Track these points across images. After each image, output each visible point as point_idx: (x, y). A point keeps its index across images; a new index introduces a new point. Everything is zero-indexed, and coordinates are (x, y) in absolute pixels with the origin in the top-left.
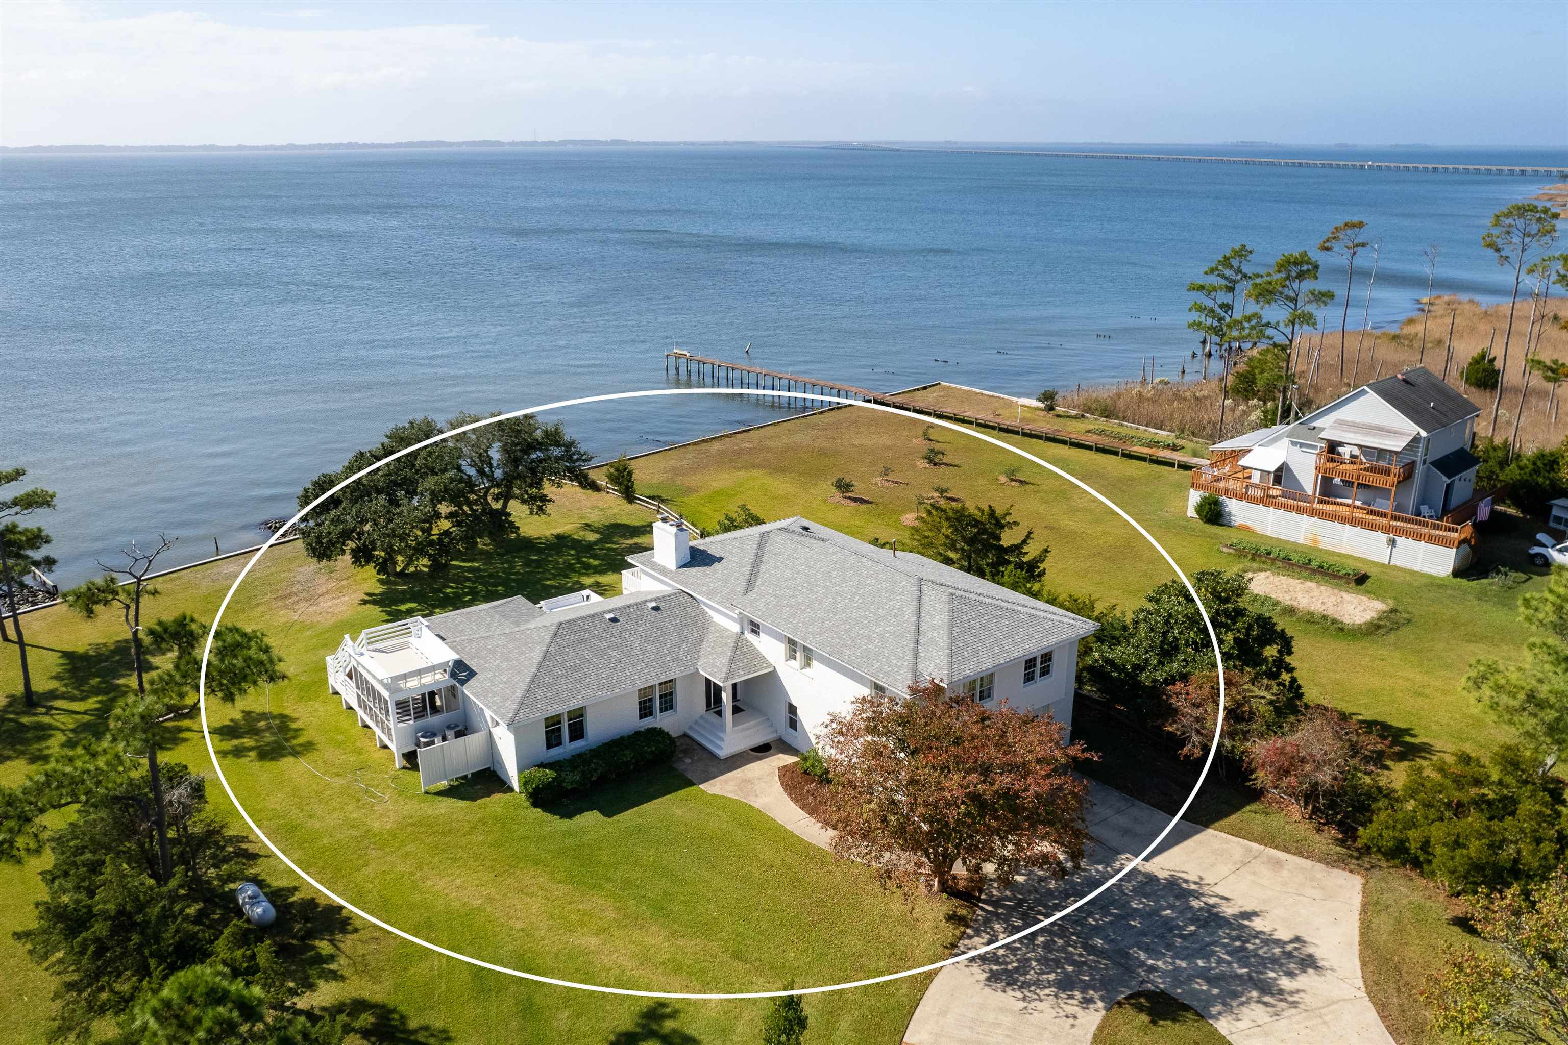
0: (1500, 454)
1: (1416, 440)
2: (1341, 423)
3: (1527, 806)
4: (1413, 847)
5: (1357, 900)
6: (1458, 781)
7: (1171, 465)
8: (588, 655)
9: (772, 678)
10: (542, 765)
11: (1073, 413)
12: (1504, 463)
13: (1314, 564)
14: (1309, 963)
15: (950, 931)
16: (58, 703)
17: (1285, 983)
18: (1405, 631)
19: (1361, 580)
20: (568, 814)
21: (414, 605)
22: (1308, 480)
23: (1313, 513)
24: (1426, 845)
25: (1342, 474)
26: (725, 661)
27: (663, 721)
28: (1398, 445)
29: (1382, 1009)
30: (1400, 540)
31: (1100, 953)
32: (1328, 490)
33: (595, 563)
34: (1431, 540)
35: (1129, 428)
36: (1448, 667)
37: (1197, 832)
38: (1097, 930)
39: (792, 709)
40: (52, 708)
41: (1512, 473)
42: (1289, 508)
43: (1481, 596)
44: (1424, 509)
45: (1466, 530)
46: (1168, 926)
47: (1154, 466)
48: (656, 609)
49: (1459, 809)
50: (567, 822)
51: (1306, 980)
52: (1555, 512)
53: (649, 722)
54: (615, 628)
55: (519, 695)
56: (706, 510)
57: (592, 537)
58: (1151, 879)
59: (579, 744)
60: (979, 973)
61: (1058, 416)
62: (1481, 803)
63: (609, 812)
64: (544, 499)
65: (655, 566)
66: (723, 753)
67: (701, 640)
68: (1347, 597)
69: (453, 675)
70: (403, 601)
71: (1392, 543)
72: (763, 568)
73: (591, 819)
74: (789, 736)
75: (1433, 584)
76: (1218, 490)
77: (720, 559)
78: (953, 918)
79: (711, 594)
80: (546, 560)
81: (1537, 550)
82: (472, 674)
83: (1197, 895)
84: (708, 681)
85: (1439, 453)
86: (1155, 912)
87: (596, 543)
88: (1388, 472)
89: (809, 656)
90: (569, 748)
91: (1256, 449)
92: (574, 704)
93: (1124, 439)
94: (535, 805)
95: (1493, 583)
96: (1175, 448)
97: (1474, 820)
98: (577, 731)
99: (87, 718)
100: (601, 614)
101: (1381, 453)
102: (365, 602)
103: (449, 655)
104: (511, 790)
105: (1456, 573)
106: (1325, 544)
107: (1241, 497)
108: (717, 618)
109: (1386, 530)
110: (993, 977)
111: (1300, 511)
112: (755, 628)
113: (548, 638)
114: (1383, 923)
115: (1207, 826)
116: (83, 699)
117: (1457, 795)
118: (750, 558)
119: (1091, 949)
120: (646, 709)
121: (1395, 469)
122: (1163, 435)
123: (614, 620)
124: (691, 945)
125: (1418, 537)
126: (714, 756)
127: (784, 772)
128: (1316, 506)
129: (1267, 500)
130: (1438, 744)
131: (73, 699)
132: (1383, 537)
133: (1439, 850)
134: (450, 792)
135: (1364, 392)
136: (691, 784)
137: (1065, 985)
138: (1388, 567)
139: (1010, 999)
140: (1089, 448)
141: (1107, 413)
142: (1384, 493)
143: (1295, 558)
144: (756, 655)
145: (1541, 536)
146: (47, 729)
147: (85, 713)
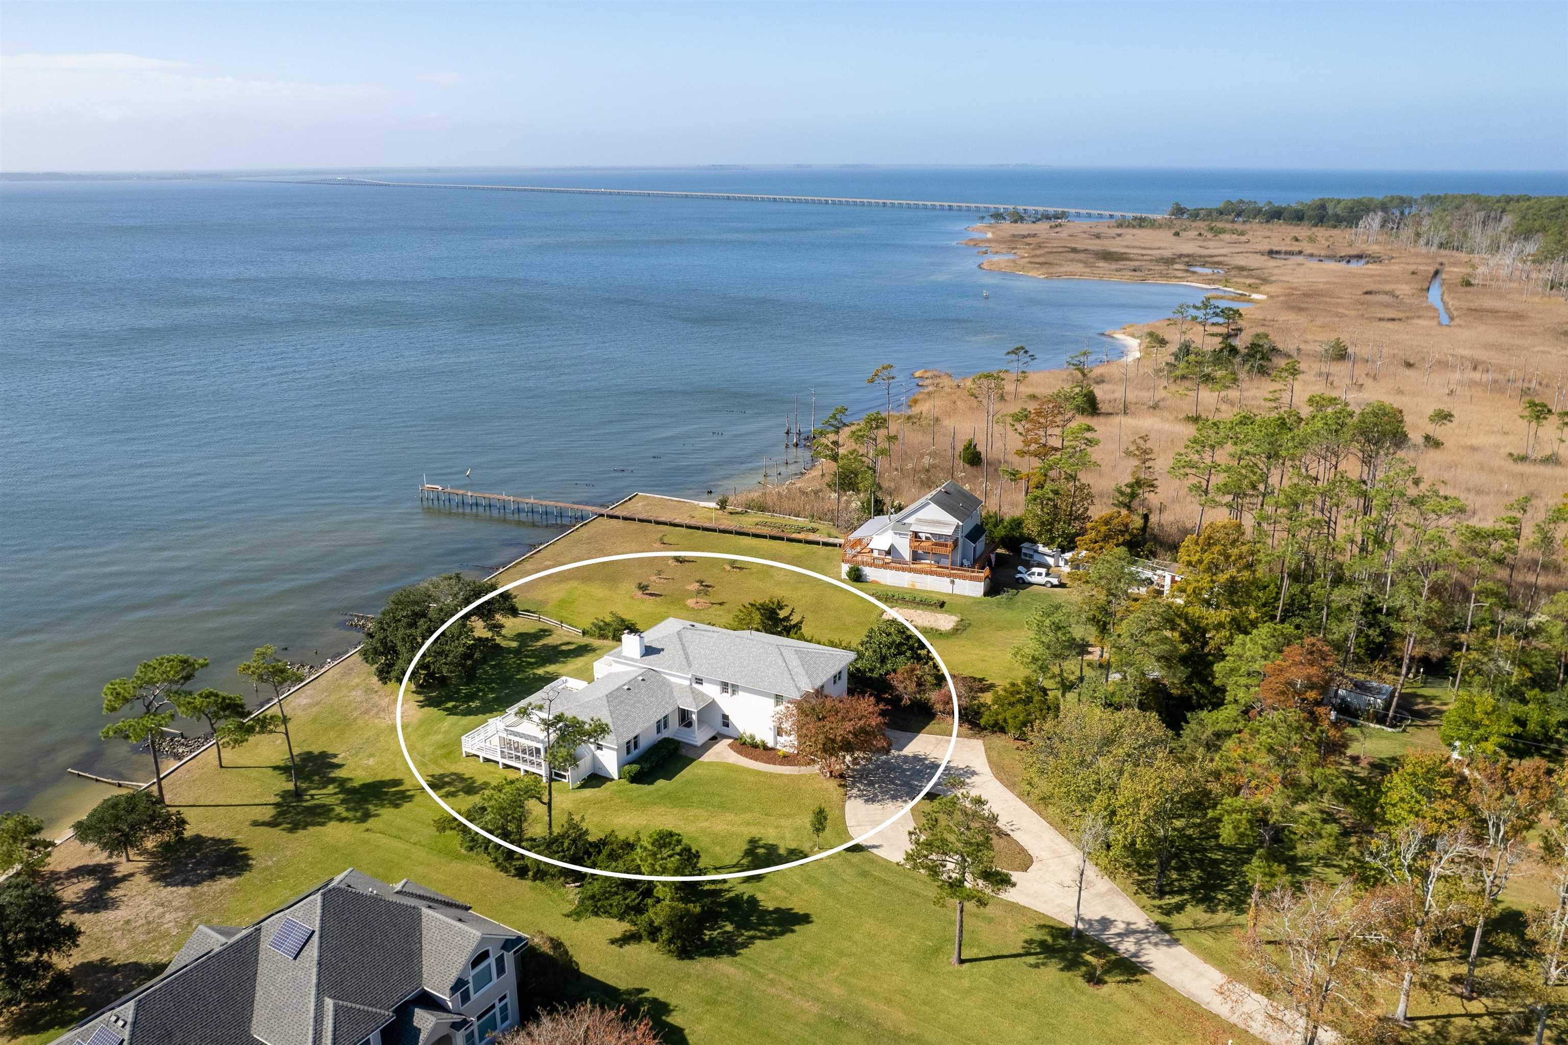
0: (993, 520)
1: (958, 527)
2: (919, 521)
3: (1036, 698)
4: (1001, 722)
5: (983, 748)
6: (1012, 694)
7: (817, 543)
9: (714, 704)
10: (626, 764)
11: (739, 510)
12: (996, 525)
13: (918, 600)
14: (974, 773)
15: (842, 790)
16: (312, 792)
17: (968, 781)
18: (969, 630)
19: (942, 605)
20: (651, 783)
22: (907, 555)
23: (910, 570)
24: (1005, 720)
25: (923, 548)
26: (691, 699)
27: (666, 734)
28: (949, 531)
29: (1001, 781)
30: (957, 581)
32: (916, 557)
33: (533, 660)
34: (972, 579)
35: (780, 519)
36: (993, 645)
37: (916, 736)
38: (895, 778)
39: (725, 717)
40: (312, 796)
41: (1000, 532)
42: (897, 569)
43: (999, 605)
44: (965, 561)
45: (987, 571)
46: (920, 771)
48: (643, 680)
49: (1012, 704)
50: (651, 787)
51: (974, 778)
52: (1024, 551)
53: (662, 736)
54: (631, 693)
58: (906, 757)
59: (640, 751)
60: (860, 802)
61: (731, 514)
62: (1020, 701)
63: (669, 777)
66: (699, 743)
67: (671, 692)
68: (939, 616)
71: (953, 582)
72: (689, 651)
73: (661, 783)
74: (725, 730)
75: (976, 601)
76: (857, 563)
77: (658, 648)
78: (840, 785)
79: (669, 667)
81: (1019, 575)
83: (926, 759)
84: (684, 711)
85: (967, 531)
86: (914, 768)
88: (946, 546)
89: (735, 689)
90: (635, 753)
91: (876, 534)
92: (635, 732)
93: (782, 527)
94: (632, 782)
95: (1002, 597)
96: (814, 531)
97: (1019, 707)
98: (637, 745)
99: (340, 796)
101: (940, 536)
104: (612, 780)
105: (986, 594)
106: (918, 586)
107: (870, 565)
108: (675, 680)
109: (949, 576)
110: (866, 801)
111: (903, 570)
112: (699, 681)
114: (994, 754)
115: (918, 731)
116: (324, 787)
117: (1012, 699)
118: (679, 647)
119: (897, 785)
120: (659, 731)
121: (950, 543)
122: (801, 521)
124: (748, 816)
125: (965, 578)
126: (695, 747)
127: (729, 745)
128: (911, 566)
129: (885, 566)
130: (996, 682)
131: (317, 789)
132: (948, 580)
133: (1010, 721)
135: (928, 504)
136: (694, 760)
137: (894, 798)
138: (952, 595)
139: (876, 806)
140: (765, 537)
141: (762, 509)
142: (946, 557)
143: (907, 597)
144: (703, 695)
145: (1020, 568)
146: (324, 806)
147: (335, 794)
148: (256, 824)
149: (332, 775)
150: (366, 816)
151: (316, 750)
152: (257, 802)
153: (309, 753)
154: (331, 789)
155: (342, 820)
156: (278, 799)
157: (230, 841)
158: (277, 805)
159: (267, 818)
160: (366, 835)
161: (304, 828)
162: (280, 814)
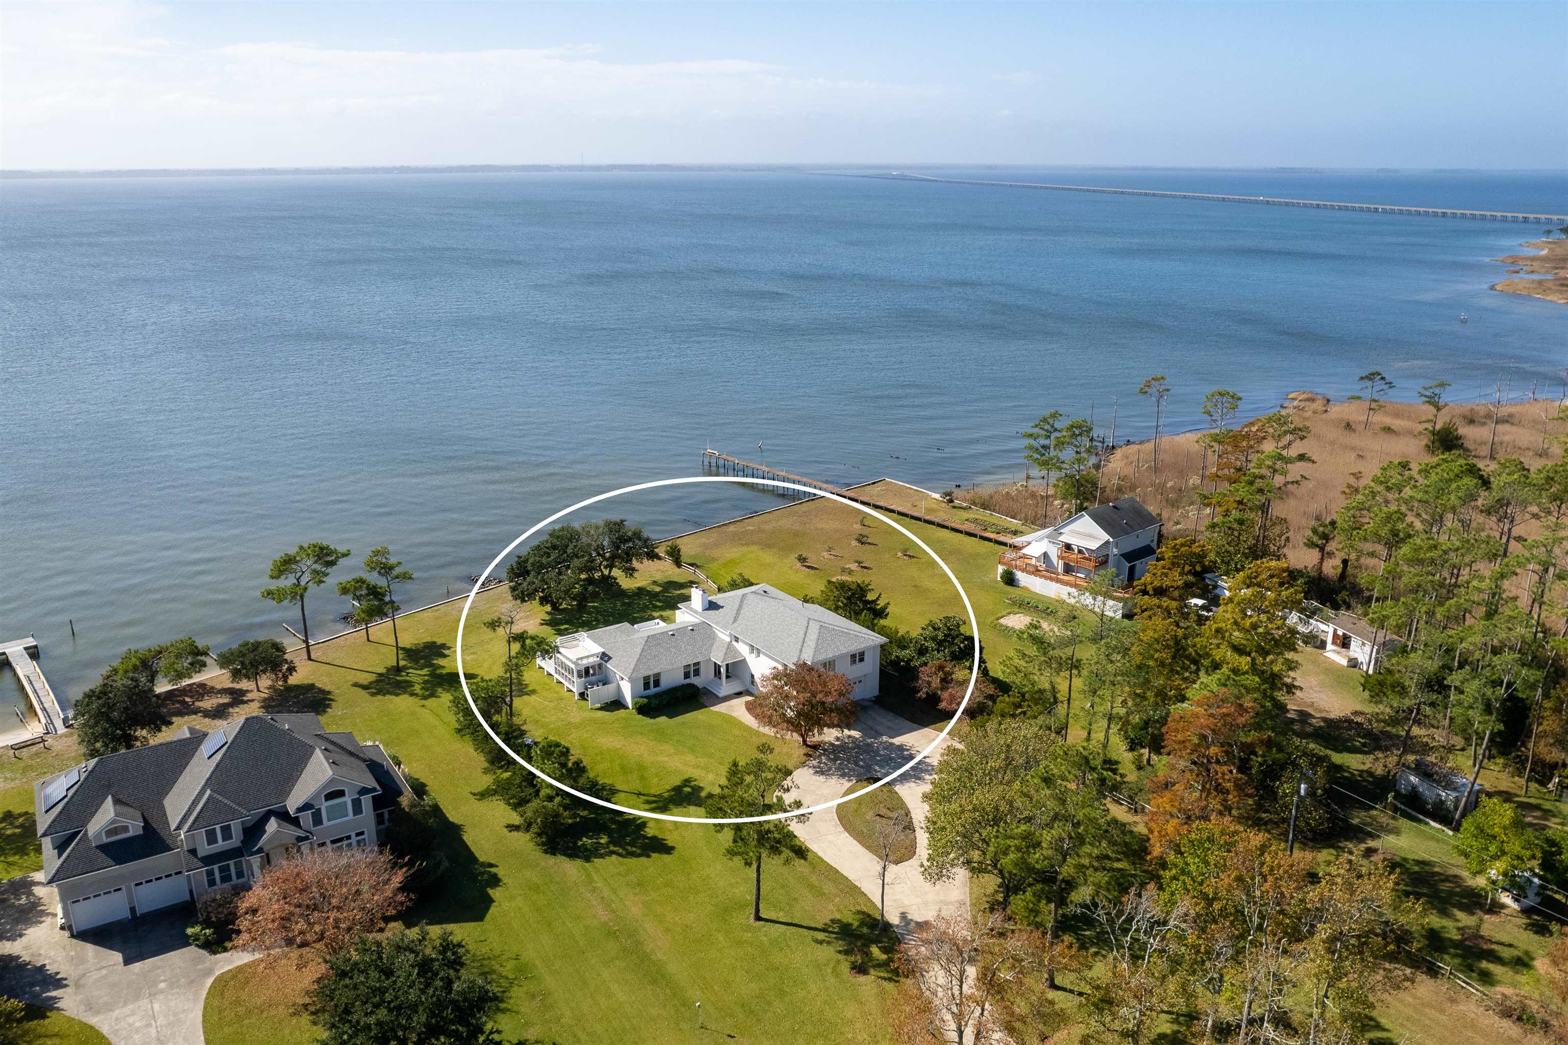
1: (1107, 543)
2: (1072, 531)
8: (662, 650)
9: (744, 662)
10: (642, 697)
11: (964, 505)
13: (1050, 610)
15: (805, 759)
16: (411, 671)
20: (654, 717)
21: (567, 626)
22: (1057, 563)
23: (1058, 581)
25: (1074, 561)
26: (723, 654)
27: (694, 680)
28: (1097, 546)
31: (862, 767)
32: (1068, 569)
33: (660, 604)
34: (1114, 598)
35: (993, 518)
37: (919, 729)
38: (863, 760)
39: (753, 676)
40: (408, 673)
42: (1046, 578)
47: (997, 546)
48: (692, 630)
50: (653, 720)
53: (688, 681)
54: (673, 639)
55: (632, 667)
56: (722, 572)
57: (658, 589)
58: (893, 745)
59: (657, 689)
60: (811, 771)
61: (954, 507)
63: (671, 717)
64: (634, 570)
65: (692, 610)
66: (721, 695)
67: (712, 645)
69: (601, 658)
70: (562, 624)
72: (742, 612)
73: (663, 720)
74: (750, 688)
76: (1012, 566)
77: (722, 607)
78: (807, 755)
80: (632, 602)
82: (610, 658)
83: (909, 750)
84: (715, 663)
85: (1125, 549)
86: (889, 755)
87: (660, 592)
88: (1091, 560)
89: (759, 652)
90: (653, 690)
91: (1034, 543)
92: (656, 671)
93: (987, 526)
94: (639, 713)
96: (1015, 533)
98: (657, 683)
99: (426, 678)
100: (667, 632)
101: (1088, 550)
102: (542, 624)
103: (599, 650)
104: (628, 708)
105: (1124, 616)
107: (1023, 570)
108: (720, 635)
110: (817, 772)
111: (1051, 579)
112: (737, 640)
113: (643, 643)
115: (926, 726)
116: (422, 669)
118: (736, 607)
119: (858, 766)
120: (687, 675)
121: (1094, 558)
122: (1012, 523)
123: (673, 635)
124: (703, 761)
126: (717, 697)
127: (747, 703)
128: (1061, 577)
129: (1036, 572)
131: (417, 669)
134: (600, 709)
135: (1083, 516)
136: (706, 707)
137: (843, 775)
138: (1088, 611)
139: (822, 778)
143: (1041, 607)
144: (737, 652)
146: (410, 682)
147: (425, 675)
148: (356, 685)
149: (435, 662)
150: (433, 695)
151: (439, 641)
152: (370, 670)
153: (435, 643)
154: (425, 671)
155: (413, 694)
156: (384, 671)
157: (329, 693)
158: (380, 675)
159: (366, 683)
160: (418, 709)
161: (384, 695)
162: (377, 682)
